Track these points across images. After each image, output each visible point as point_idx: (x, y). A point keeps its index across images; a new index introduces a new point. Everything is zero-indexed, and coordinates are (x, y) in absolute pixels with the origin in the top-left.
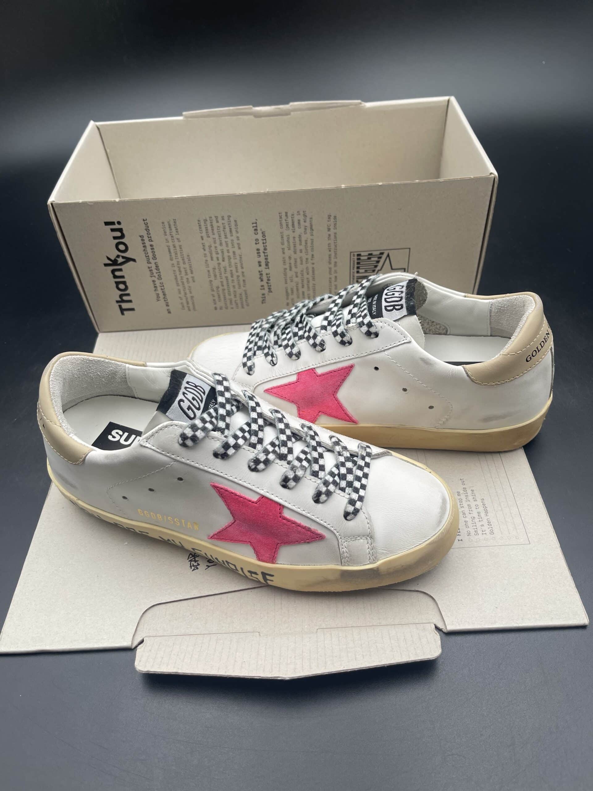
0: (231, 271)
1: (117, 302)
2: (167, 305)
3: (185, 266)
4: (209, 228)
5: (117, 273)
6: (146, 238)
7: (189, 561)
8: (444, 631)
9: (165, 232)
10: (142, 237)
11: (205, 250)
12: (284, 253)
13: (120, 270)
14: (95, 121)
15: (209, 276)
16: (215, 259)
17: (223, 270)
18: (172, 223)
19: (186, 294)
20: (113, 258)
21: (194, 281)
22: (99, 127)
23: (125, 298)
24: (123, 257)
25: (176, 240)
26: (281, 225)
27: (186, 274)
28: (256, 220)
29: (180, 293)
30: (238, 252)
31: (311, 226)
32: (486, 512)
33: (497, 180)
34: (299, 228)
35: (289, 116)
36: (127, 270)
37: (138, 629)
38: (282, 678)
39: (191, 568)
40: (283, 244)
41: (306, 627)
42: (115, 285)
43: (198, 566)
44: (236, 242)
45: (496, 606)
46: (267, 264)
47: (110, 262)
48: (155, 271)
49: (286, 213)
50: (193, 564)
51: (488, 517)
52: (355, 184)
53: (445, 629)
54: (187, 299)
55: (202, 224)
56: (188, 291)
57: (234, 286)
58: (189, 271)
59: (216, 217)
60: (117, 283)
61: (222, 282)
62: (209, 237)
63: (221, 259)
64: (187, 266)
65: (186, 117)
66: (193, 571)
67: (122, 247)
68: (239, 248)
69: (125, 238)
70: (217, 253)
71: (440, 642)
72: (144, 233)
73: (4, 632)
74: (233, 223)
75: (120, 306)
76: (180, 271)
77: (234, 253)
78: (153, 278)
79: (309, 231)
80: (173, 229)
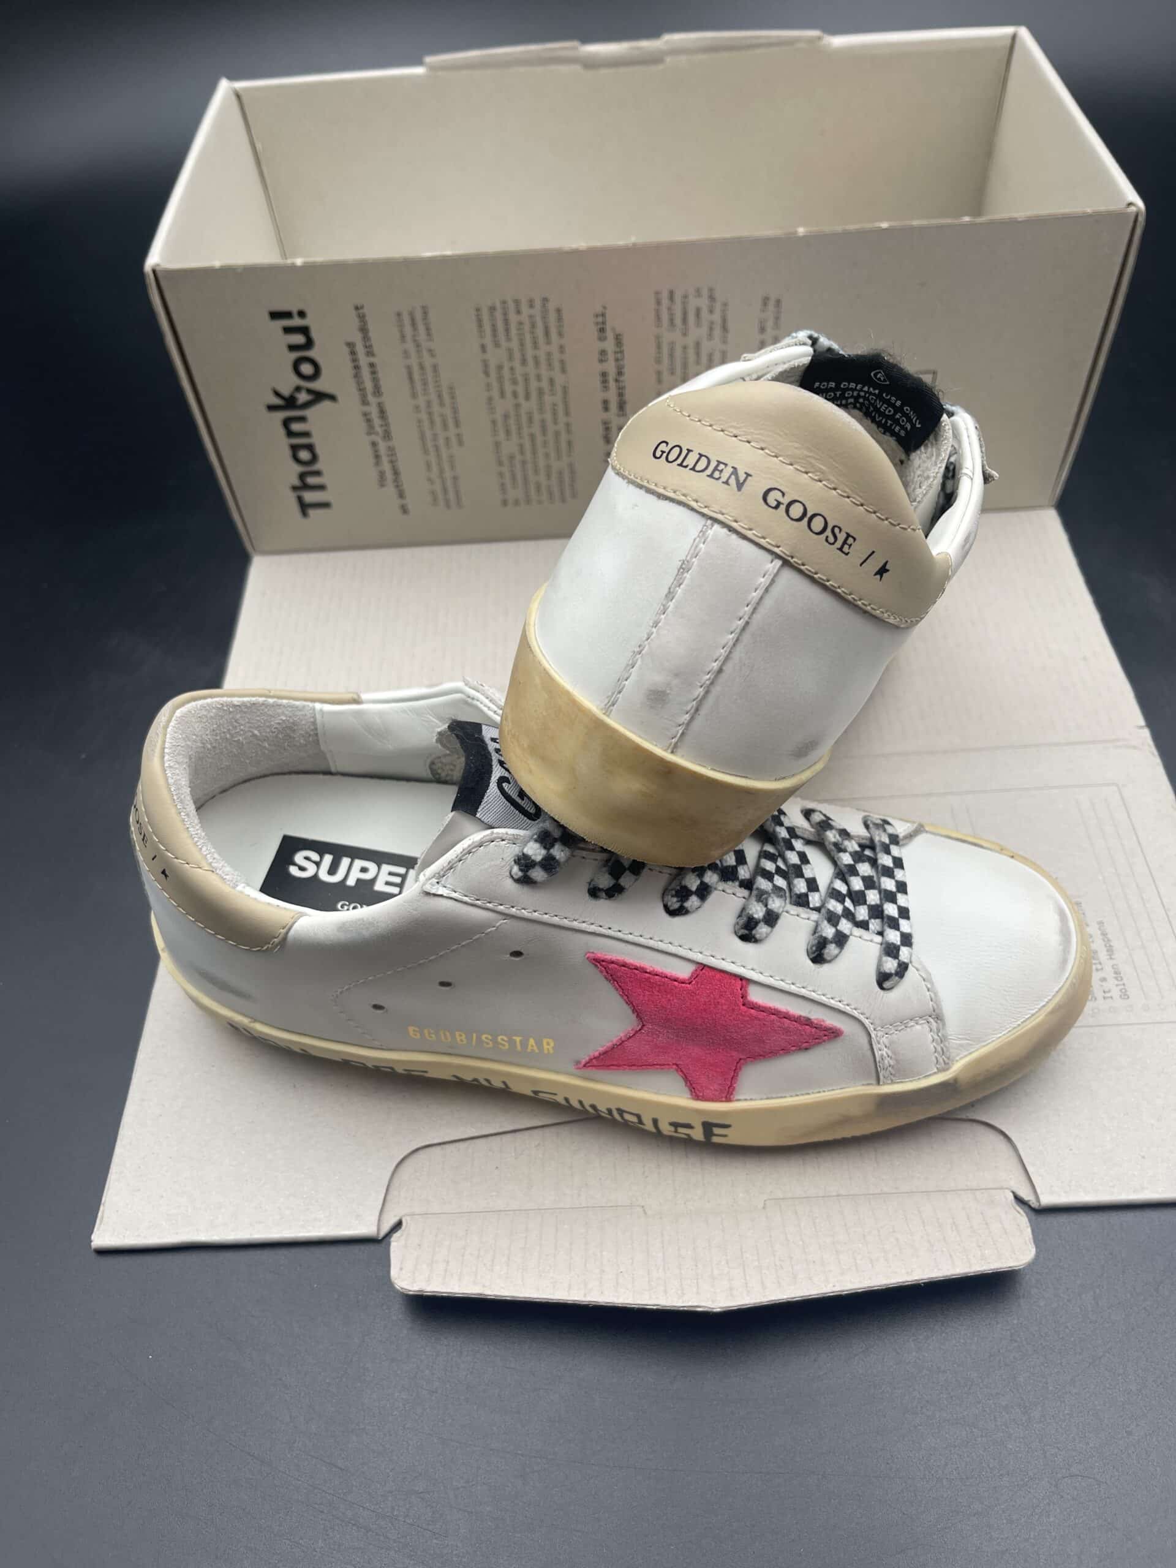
0: (543, 421)
1: (295, 488)
2: (401, 495)
3: (442, 411)
4: (500, 326)
5: (296, 427)
6: (360, 349)
8: (1033, 1206)
9: (403, 336)
10: (351, 346)
11: (488, 375)
13: (302, 419)
14: (232, 77)
15: (495, 432)
16: (509, 394)
17: (524, 419)
18: (419, 316)
19: (441, 471)
20: (287, 394)
21: (461, 444)
22: (241, 93)
23: (311, 480)
24: (309, 391)
25: (425, 354)
26: (658, 318)
27: (445, 426)
28: (604, 308)
29: (429, 469)
30: (559, 379)
31: (724, 321)
32: (1110, 950)
33: (1142, 219)
34: (698, 324)
35: (661, 67)
36: (317, 418)
38: (706, 1309)
40: (658, 361)
41: (741, 1194)
42: (288, 452)
44: (556, 356)
45: (1142, 1154)
46: (621, 407)
47: (277, 401)
48: (377, 422)
49: (671, 294)
51: (1114, 962)
52: (827, 229)
53: (1035, 1201)
54: (444, 482)
55: (485, 316)
56: (446, 467)
57: (547, 455)
58: (451, 423)
59: (517, 302)
60: (295, 449)
61: (521, 446)
62: (499, 346)
63: (521, 395)
64: (448, 411)
65: (433, 68)
67: (307, 369)
68: (564, 371)
69: (315, 348)
70: (514, 382)
71: (1029, 1230)
72: (357, 339)
73: (107, 1204)
74: (552, 317)
75: (300, 499)
76: (432, 422)
77: (552, 381)
78: (374, 438)
79: (717, 332)
80: (421, 328)
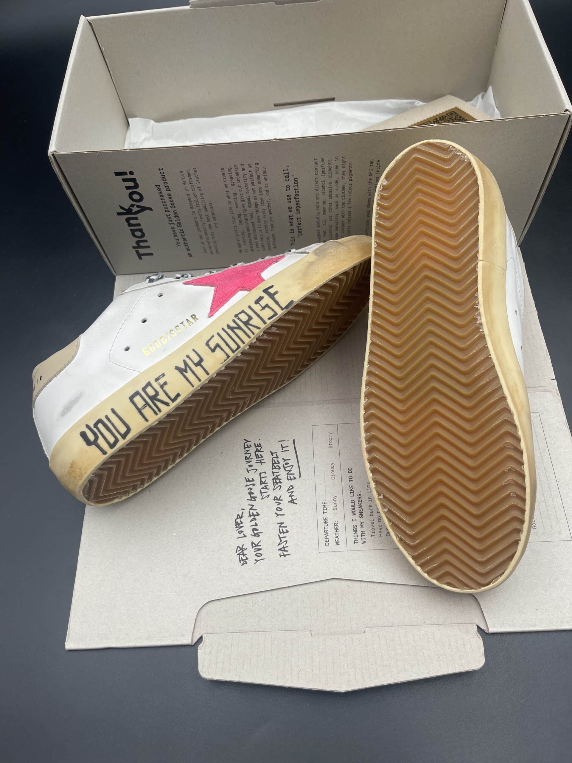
0: (258, 216)
1: (134, 248)
2: (188, 250)
3: (207, 213)
4: (234, 176)
5: (132, 222)
6: (163, 188)
7: (238, 555)
8: (486, 632)
9: (184, 182)
10: (158, 186)
11: (229, 198)
12: (317, 198)
13: (136, 218)
15: (234, 222)
16: (240, 206)
17: (249, 217)
18: (192, 172)
19: (208, 239)
20: (127, 208)
21: (217, 227)
22: (91, 22)
23: (141, 244)
24: (138, 206)
25: (196, 189)
26: (316, 170)
27: (209, 220)
28: (288, 167)
29: (201, 238)
30: (266, 199)
31: (351, 171)
34: (337, 173)
36: (143, 218)
37: (196, 625)
38: (338, 691)
39: (240, 562)
40: (317, 189)
41: (354, 625)
43: (246, 560)
44: (264, 188)
46: (298, 209)
47: (123, 211)
48: (174, 219)
49: (323, 159)
50: (241, 558)
53: (486, 630)
54: (209, 243)
55: (226, 172)
56: (210, 237)
57: (261, 231)
58: (211, 219)
59: (242, 165)
60: (133, 231)
61: (248, 227)
62: (234, 185)
63: (247, 205)
64: (209, 214)
65: (194, 6)
66: (242, 565)
67: (136, 197)
68: (268, 195)
69: (139, 188)
70: (243, 200)
71: (483, 648)
72: (161, 183)
74: (261, 171)
75: (137, 252)
76: (201, 218)
77: (262, 199)
78: (172, 226)
79: (347, 176)
80: (194, 178)
